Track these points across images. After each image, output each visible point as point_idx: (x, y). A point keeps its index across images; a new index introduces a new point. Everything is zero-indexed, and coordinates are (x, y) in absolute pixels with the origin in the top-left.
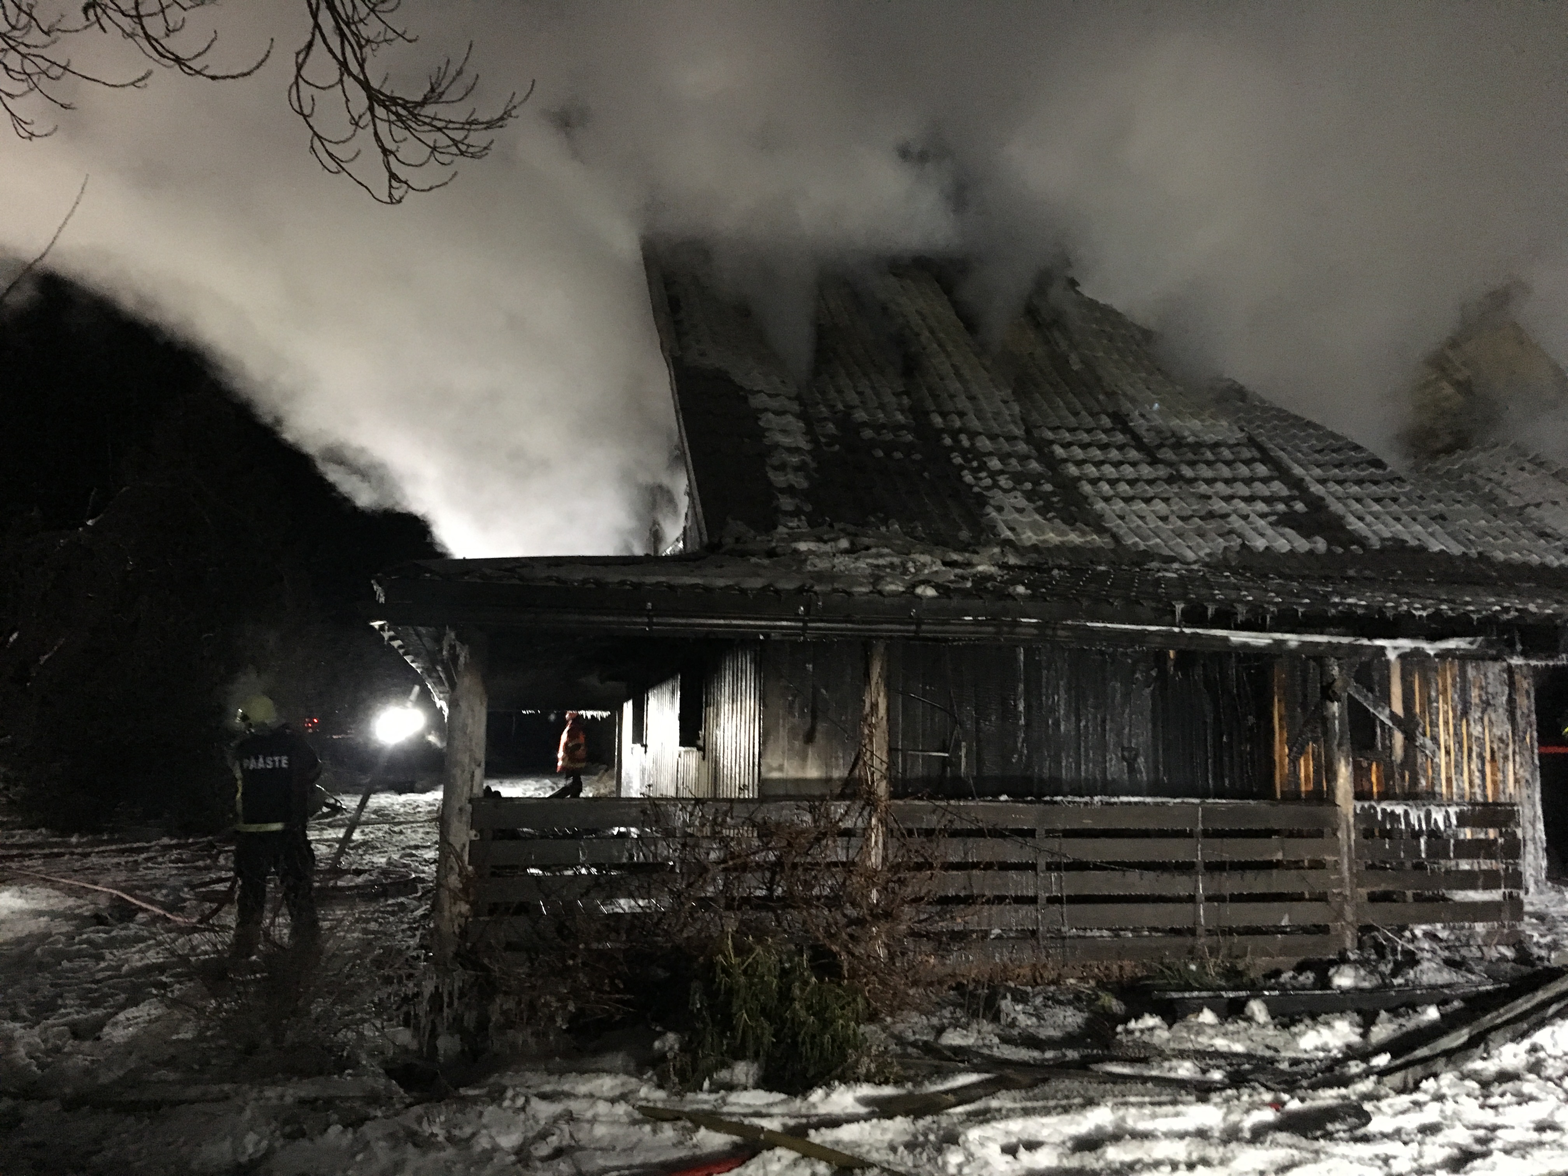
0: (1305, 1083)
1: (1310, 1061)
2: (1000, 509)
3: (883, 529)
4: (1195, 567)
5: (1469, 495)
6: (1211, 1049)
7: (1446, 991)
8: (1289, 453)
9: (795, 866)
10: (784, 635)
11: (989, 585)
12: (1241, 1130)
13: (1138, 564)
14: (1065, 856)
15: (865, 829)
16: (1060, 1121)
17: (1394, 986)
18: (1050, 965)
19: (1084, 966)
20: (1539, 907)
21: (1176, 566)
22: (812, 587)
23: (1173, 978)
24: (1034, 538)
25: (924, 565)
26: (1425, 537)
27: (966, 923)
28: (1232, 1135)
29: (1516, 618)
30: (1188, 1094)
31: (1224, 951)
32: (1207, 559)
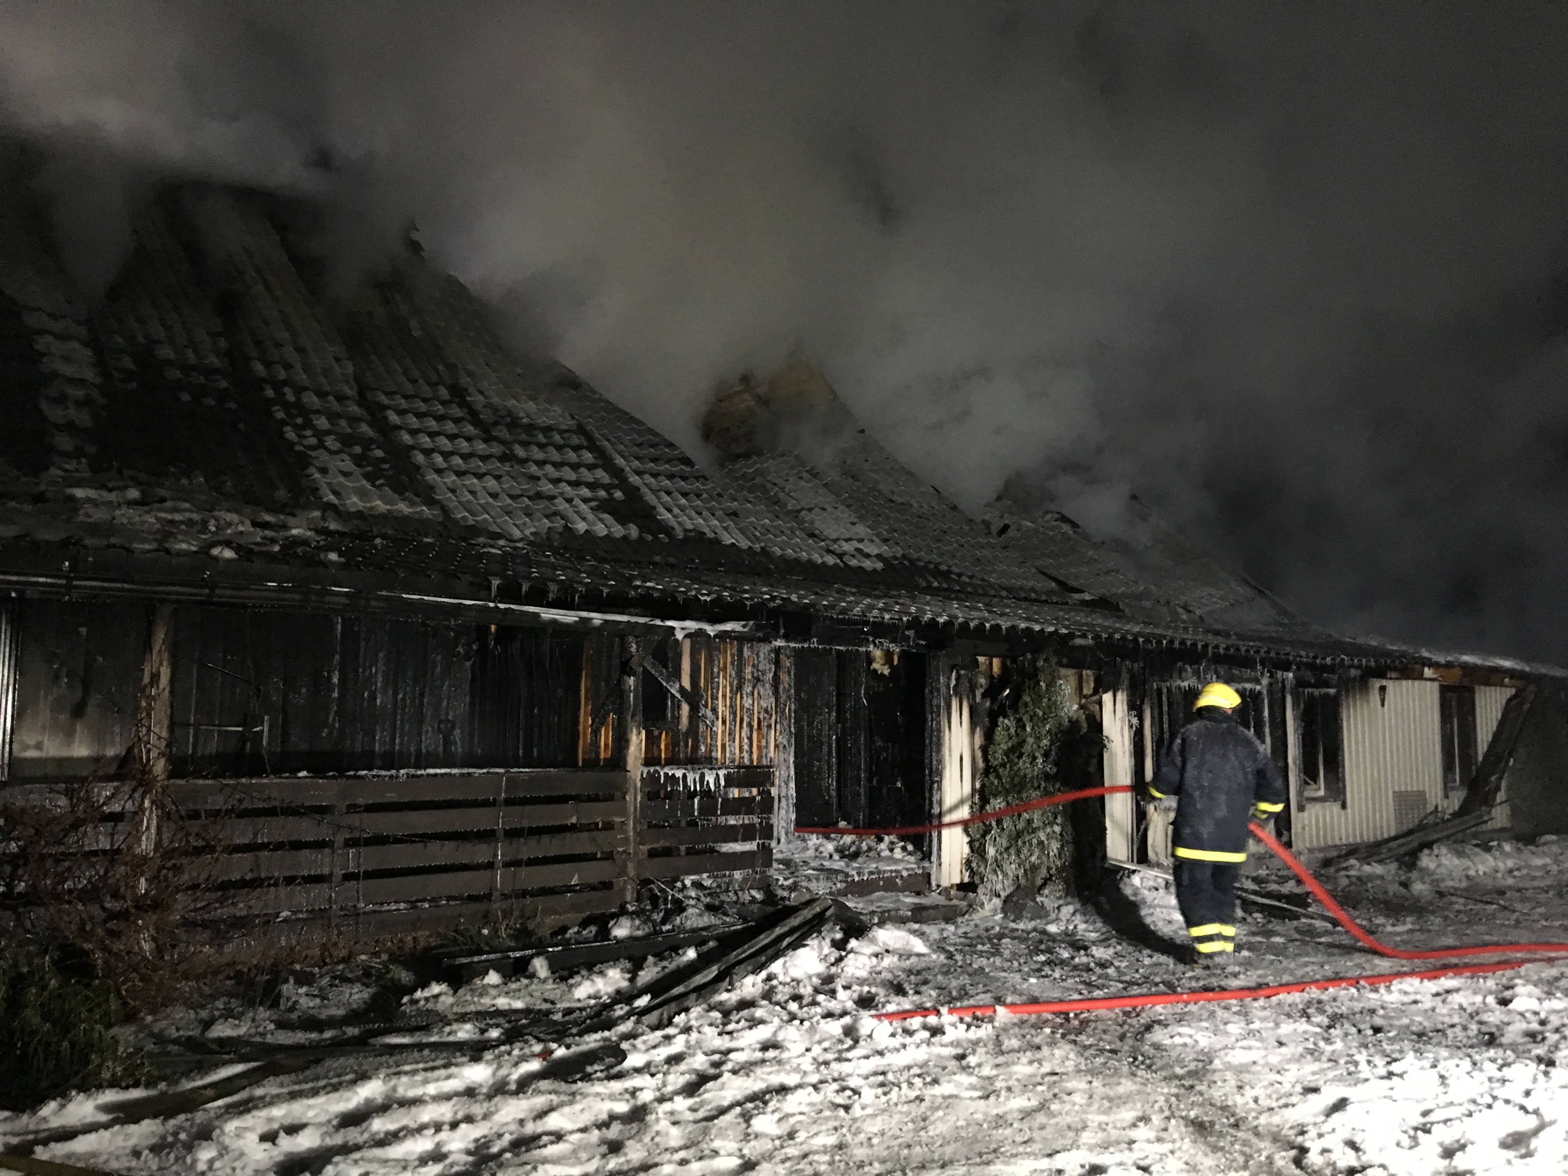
0: (574, 1031)
1: (581, 1009)
2: (324, 471)
3: (184, 481)
4: (520, 545)
5: (757, 497)
6: (492, 1009)
7: (705, 933)
8: (612, 444)
9: (42, 858)
10: (42, 592)
11: (299, 550)
12: (508, 1084)
13: (464, 539)
14: (363, 830)
15: (135, 813)
16: (328, 1100)
17: (662, 932)
18: (341, 945)
19: (377, 941)
20: (786, 855)
21: (502, 542)
22: (82, 539)
23: (465, 944)
24: (360, 503)
25: (230, 524)
26: (720, 531)
27: (250, 907)
28: (500, 1089)
29: (779, 606)
30: (464, 1055)
31: (516, 913)
32: (532, 538)
